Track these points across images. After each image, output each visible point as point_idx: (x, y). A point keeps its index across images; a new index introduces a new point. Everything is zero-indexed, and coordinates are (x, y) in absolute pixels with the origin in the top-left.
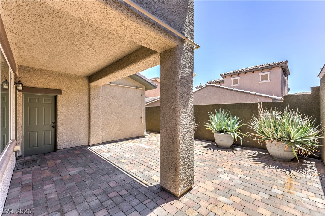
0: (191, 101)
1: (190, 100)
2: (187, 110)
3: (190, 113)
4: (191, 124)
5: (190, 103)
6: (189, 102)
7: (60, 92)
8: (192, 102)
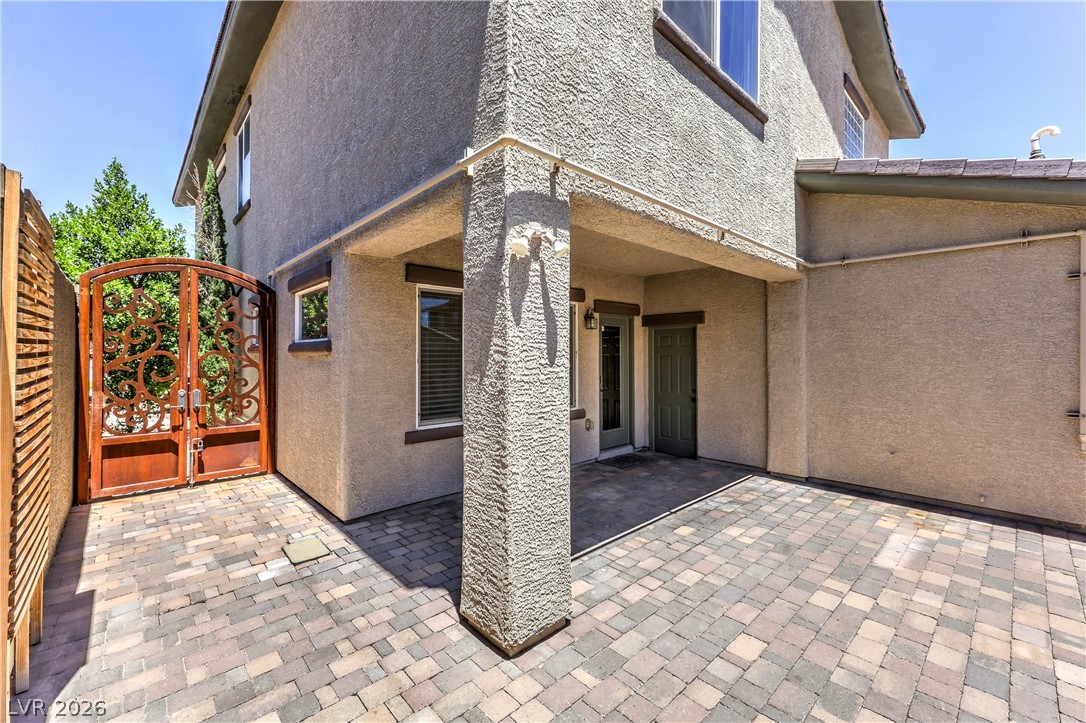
0: (497, 348)
1: (496, 345)
2: (485, 379)
3: (493, 387)
4: (499, 427)
5: (495, 356)
6: (491, 352)
7: (698, 317)
8: (501, 349)
